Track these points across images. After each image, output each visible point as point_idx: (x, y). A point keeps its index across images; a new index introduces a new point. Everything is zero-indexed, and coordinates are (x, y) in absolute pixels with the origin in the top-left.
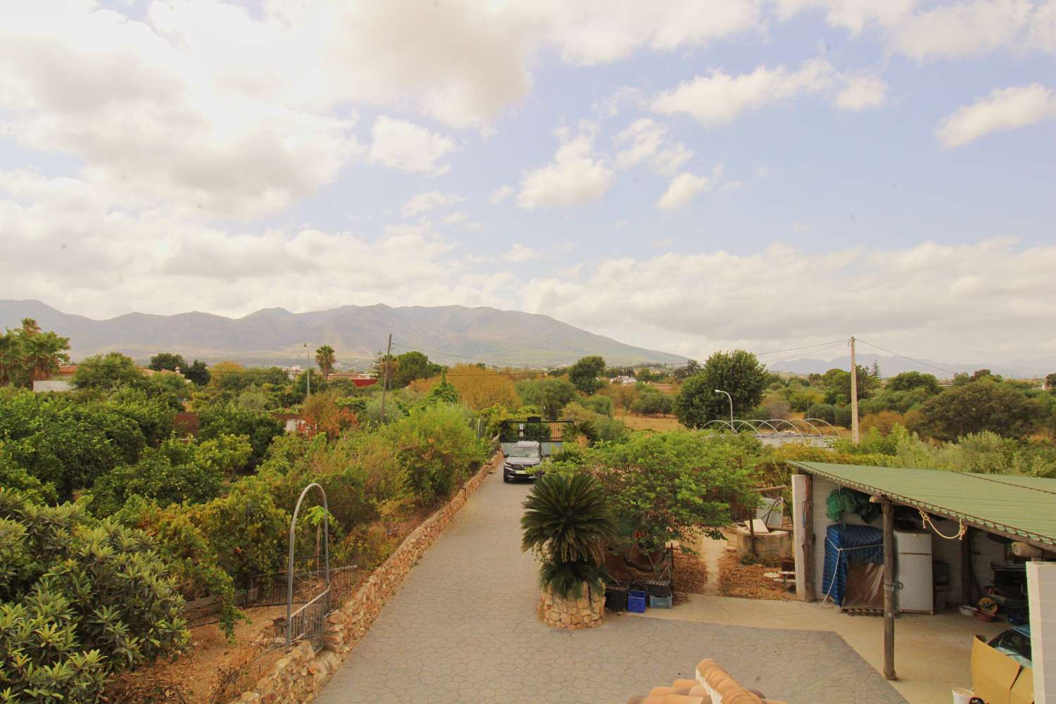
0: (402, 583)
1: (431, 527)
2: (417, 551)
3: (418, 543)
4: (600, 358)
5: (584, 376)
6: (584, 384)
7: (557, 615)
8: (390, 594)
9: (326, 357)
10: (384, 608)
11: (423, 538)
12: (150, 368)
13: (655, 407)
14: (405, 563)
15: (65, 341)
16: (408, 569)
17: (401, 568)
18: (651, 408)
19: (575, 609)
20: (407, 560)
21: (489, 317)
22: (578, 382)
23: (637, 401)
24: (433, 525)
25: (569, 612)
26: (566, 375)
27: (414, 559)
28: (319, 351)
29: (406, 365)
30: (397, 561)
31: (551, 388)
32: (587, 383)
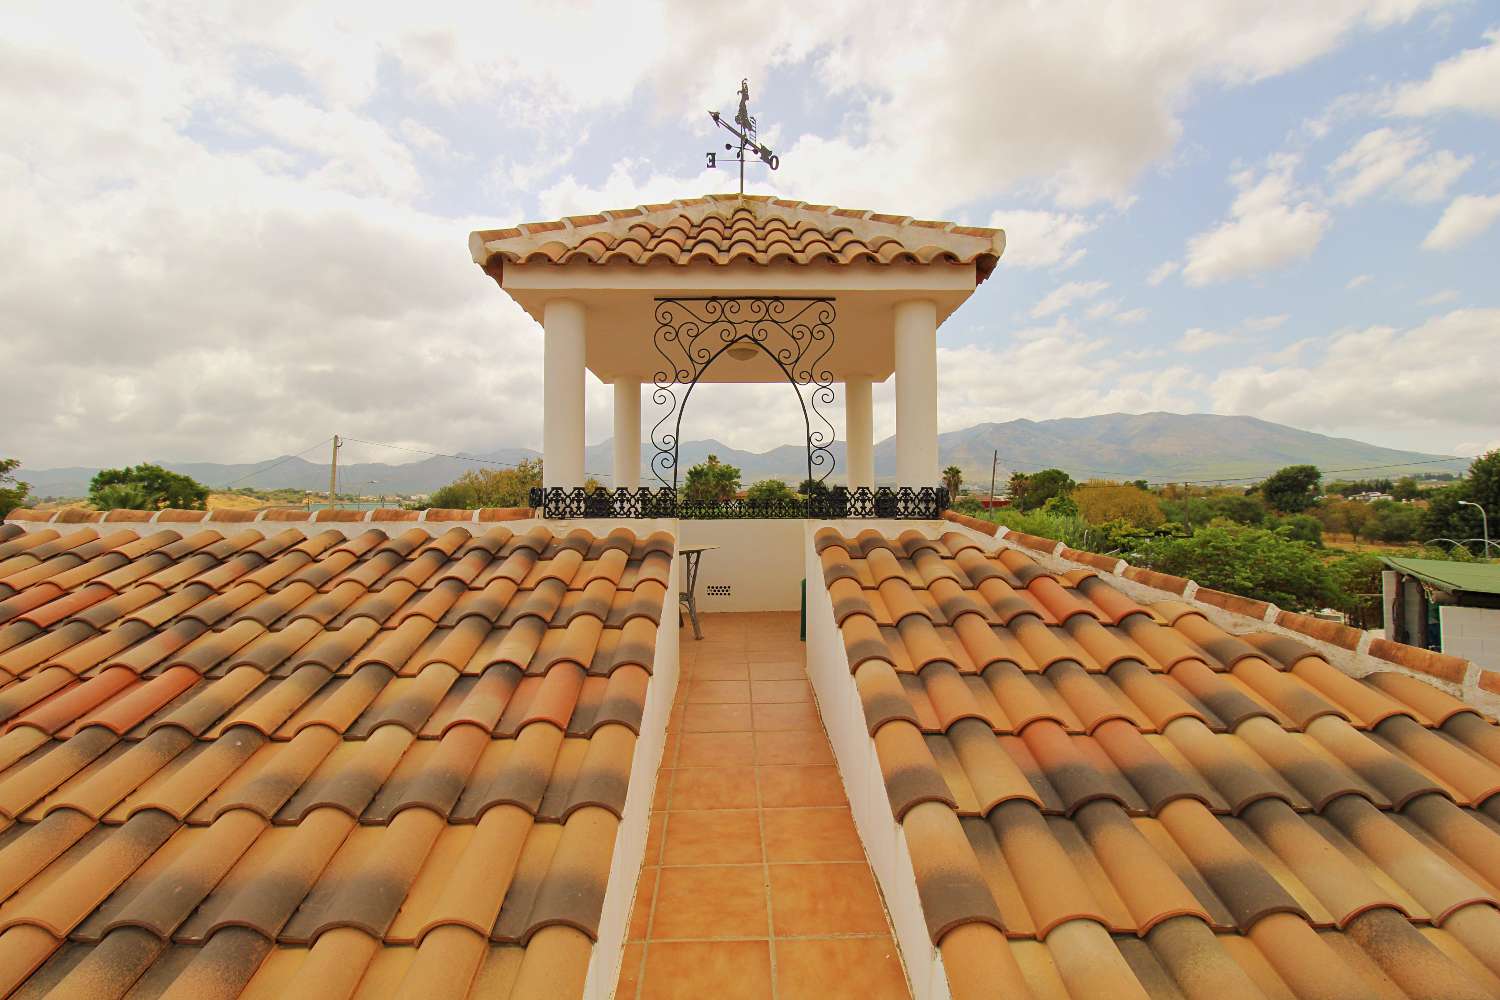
4: (1312, 468)
5: (1286, 491)
6: (1287, 502)
9: (953, 475)
12: (800, 492)
13: (1402, 532)
15: (737, 471)
18: (1396, 532)
21: (1162, 424)
22: (1276, 499)
23: (1371, 522)
26: (1261, 492)
28: (945, 472)
29: (1043, 484)
31: (1227, 507)
32: (1291, 501)
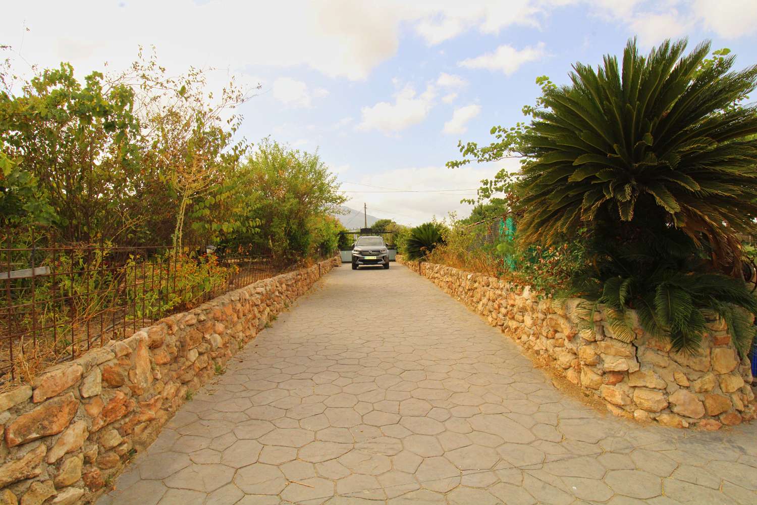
0: (240, 354)
1: (287, 285)
2: (268, 309)
3: (268, 298)
7: (659, 396)
8: (211, 372)
10: (189, 406)
11: (277, 293)
14: (248, 321)
16: (253, 332)
17: (239, 327)
19: (710, 377)
20: (250, 316)
24: (289, 283)
25: (697, 385)
27: (265, 318)
30: (229, 311)
